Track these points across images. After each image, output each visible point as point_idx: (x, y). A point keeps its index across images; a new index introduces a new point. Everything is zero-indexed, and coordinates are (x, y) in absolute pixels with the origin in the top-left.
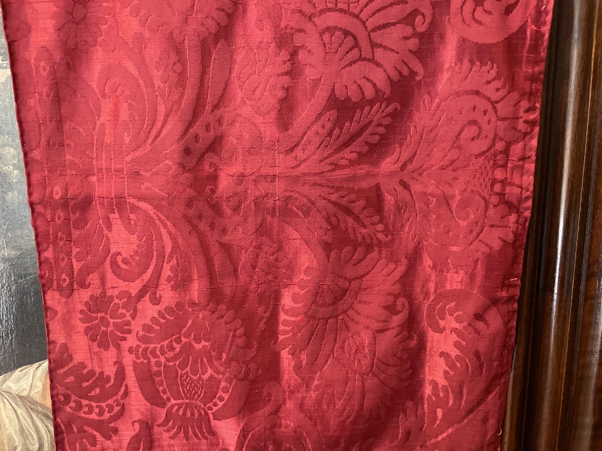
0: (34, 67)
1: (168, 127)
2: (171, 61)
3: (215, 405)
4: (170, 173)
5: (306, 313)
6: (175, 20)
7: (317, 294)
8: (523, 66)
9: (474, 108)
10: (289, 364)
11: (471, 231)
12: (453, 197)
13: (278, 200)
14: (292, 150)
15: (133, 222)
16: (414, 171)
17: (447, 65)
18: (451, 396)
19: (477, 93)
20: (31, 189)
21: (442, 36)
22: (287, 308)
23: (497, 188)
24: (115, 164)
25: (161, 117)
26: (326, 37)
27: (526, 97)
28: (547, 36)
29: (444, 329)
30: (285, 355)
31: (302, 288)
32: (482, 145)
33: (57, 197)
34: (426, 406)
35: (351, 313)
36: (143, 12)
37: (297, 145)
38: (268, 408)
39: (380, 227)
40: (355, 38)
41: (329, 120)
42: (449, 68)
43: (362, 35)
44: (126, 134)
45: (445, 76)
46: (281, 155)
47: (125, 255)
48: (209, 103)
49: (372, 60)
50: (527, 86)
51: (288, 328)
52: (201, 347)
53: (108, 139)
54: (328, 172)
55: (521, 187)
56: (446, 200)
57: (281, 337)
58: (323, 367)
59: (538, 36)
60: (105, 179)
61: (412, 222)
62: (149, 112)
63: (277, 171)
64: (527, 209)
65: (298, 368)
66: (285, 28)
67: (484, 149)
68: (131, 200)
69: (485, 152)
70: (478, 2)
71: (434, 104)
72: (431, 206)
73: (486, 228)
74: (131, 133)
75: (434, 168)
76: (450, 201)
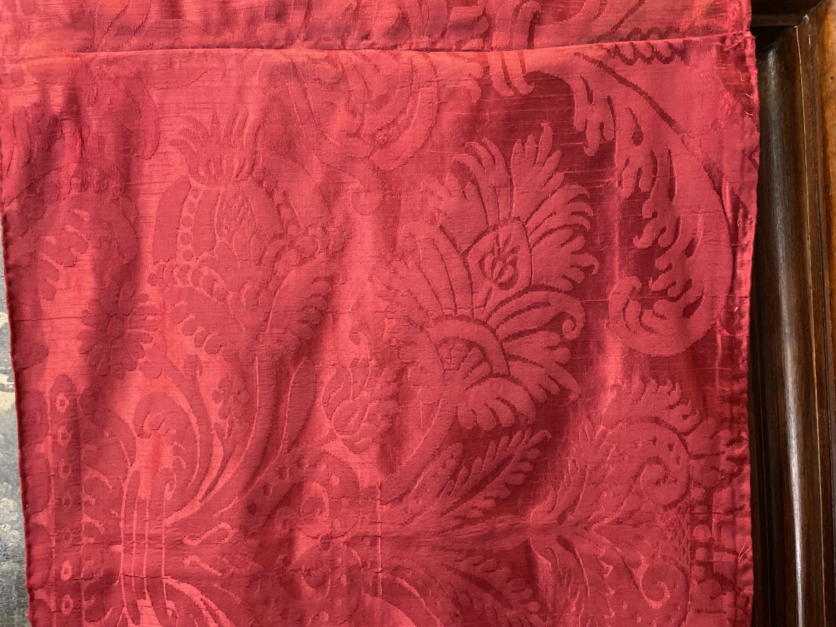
0: (48, 402)
1: (227, 476)
2: (235, 390)
4: (227, 539)
6: (242, 338)
8: (717, 382)
9: (654, 441)
11: (669, 618)
12: (638, 564)
13: (381, 571)
14: (400, 499)
15: (170, 613)
16: (577, 524)
17: (611, 382)
19: (657, 421)
20: (32, 566)
21: (601, 346)
23: (700, 554)
24: (150, 527)
25: (216, 464)
26: (444, 351)
27: (726, 424)
28: (745, 344)
32: (668, 493)
33: (66, 577)
36: (200, 330)
37: (408, 491)
39: (534, 606)
40: (482, 349)
41: (452, 457)
42: (614, 386)
43: (492, 346)
44: (167, 487)
45: (609, 397)
46: (384, 507)
48: (285, 440)
49: (507, 376)
50: (726, 410)
53: (144, 493)
54: (453, 529)
55: (735, 552)
56: (626, 569)
59: (733, 344)
60: (134, 549)
61: (580, 599)
62: (201, 457)
63: (379, 529)
64: (747, 583)
66: (390, 341)
67: (675, 496)
68: (169, 581)
69: (677, 502)
70: (646, 304)
71: (598, 432)
72: (606, 576)
73: (691, 613)
74: (175, 486)
75: (606, 521)
76: (633, 570)
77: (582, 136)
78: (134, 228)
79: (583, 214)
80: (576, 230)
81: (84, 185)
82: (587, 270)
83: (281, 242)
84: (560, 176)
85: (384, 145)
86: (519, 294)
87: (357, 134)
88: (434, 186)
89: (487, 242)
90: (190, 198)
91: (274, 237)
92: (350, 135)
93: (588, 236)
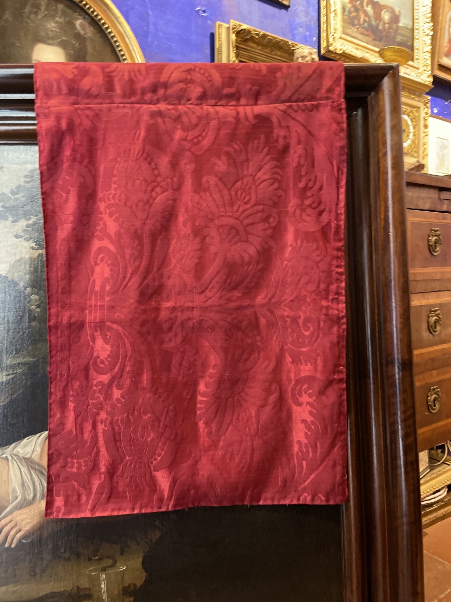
0: (58, 249)
1: (132, 281)
2: (135, 245)
3: (155, 459)
4: (132, 306)
5: (213, 395)
6: (138, 224)
7: (220, 382)
8: (332, 242)
9: (306, 266)
10: (204, 431)
11: (312, 338)
12: (300, 317)
13: (196, 322)
14: (203, 292)
15: (108, 337)
16: (276, 303)
17: (289, 243)
18: (310, 450)
19: (307, 258)
21: (286, 229)
22: (202, 392)
23: (324, 311)
24: (100, 302)
25: (129, 275)
26: (221, 230)
27: (335, 259)
28: (343, 227)
29: (302, 403)
30: (201, 424)
31: (211, 378)
32: (311, 287)
33: (64, 322)
34: (296, 460)
35: (243, 395)
36: (121, 220)
37: (206, 289)
38: (190, 461)
39: (258, 338)
40: (237, 230)
41: (224, 274)
42: (291, 245)
43: (241, 228)
44: (108, 284)
45: (289, 249)
46: (197, 295)
47: (101, 358)
48: (156, 267)
49: (247, 241)
50: (335, 253)
51: (202, 406)
52: (147, 418)
53: (97, 288)
54: (225, 304)
55: (338, 310)
56: (295, 320)
57: (198, 412)
58: (226, 432)
59: (338, 227)
60: (93, 311)
61: (277, 334)
62: (122, 272)
63: (195, 304)
64: (344, 324)
65: (210, 433)
66: (199, 225)
67: (314, 289)
68: (109, 323)
69: (315, 290)
70: (303, 210)
71: (284, 264)
72: (287, 324)
73: (321, 335)
74: (111, 284)
75: (288, 301)
76: (298, 320)
77: (277, 141)
78: (95, 177)
79: (278, 173)
80: (276, 180)
81: (74, 160)
82: (280, 197)
83: (155, 184)
84: (268, 158)
85: (197, 144)
86: (252, 206)
87: (185, 140)
88: (217, 161)
89: (239, 184)
90: (117, 166)
91: (152, 182)
92: (183, 140)
93: (280, 182)
